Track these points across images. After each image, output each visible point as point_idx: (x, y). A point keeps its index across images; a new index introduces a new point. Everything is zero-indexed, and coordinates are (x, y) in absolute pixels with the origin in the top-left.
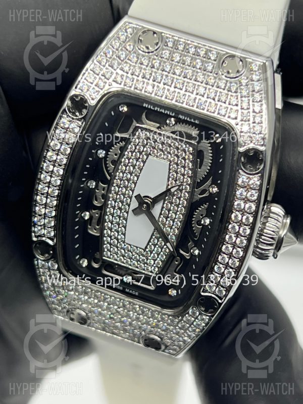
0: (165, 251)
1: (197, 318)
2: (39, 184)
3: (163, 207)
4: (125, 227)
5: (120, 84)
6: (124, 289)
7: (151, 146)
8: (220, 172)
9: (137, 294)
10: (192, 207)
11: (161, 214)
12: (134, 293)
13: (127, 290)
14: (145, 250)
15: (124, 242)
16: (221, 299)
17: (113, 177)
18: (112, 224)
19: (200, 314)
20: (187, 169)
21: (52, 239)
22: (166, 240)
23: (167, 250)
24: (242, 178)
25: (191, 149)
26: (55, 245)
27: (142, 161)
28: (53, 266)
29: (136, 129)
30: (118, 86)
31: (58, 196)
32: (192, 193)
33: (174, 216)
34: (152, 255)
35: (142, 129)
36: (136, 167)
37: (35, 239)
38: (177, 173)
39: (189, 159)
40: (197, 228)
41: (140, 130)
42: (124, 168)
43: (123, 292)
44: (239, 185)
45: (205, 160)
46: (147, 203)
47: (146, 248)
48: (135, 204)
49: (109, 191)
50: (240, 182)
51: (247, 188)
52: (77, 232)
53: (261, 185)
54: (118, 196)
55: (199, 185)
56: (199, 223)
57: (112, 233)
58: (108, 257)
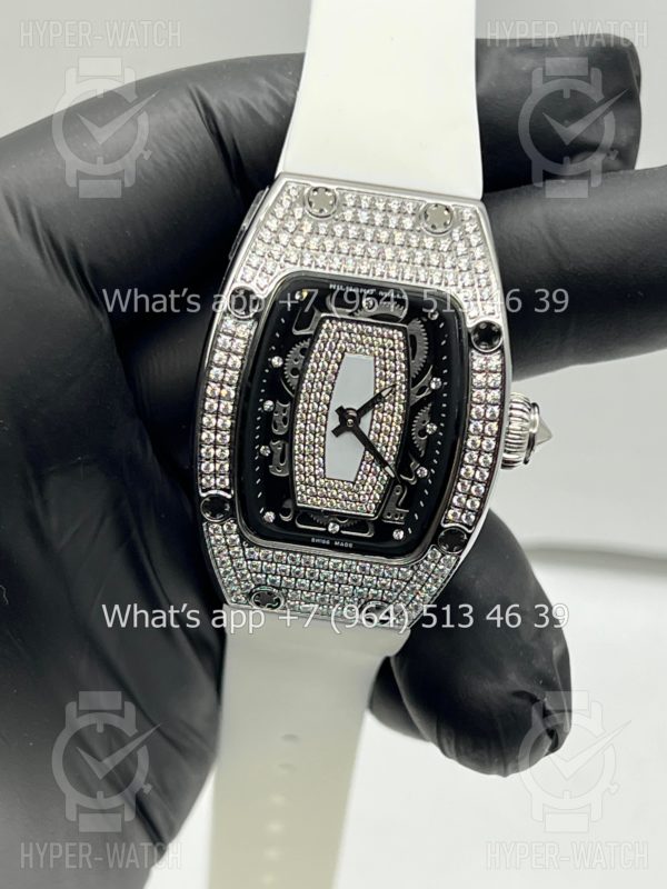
0: (382, 479)
1: (439, 562)
2: (203, 416)
3: (372, 420)
4: (324, 458)
5: (295, 264)
6: (332, 542)
7: (346, 339)
8: (445, 358)
9: (351, 545)
10: (411, 412)
11: (371, 429)
12: (346, 545)
13: (336, 543)
14: (354, 483)
15: (325, 477)
16: (470, 528)
17: (297, 392)
18: (304, 455)
19: (443, 555)
20: (398, 362)
21: (228, 491)
22: (383, 464)
23: (386, 478)
24: (477, 361)
25: (401, 334)
26: (233, 497)
27: (337, 362)
28: (229, 528)
29: (322, 321)
30: (292, 266)
31: (231, 428)
32: (408, 394)
33: (388, 428)
34: (365, 488)
35: (331, 319)
36: (329, 372)
37: (204, 495)
38: (385, 370)
39: (399, 348)
40: (420, 441)
41: (328, 321)
42: (312, 375)
43: (331, 547)
44: (475, 371)
45: (418, 347)
46: (352, 417)
47: (356, 479)
48: (334, 422)
49: (294, 410)
50: (476, 366)
51: (486, 371)
52: (258, 475)
53: (503, 365)
54: (309, 416)
55: (415, 382)
56: (423, 432)
57: (307, 469)
58: (303, 503)
